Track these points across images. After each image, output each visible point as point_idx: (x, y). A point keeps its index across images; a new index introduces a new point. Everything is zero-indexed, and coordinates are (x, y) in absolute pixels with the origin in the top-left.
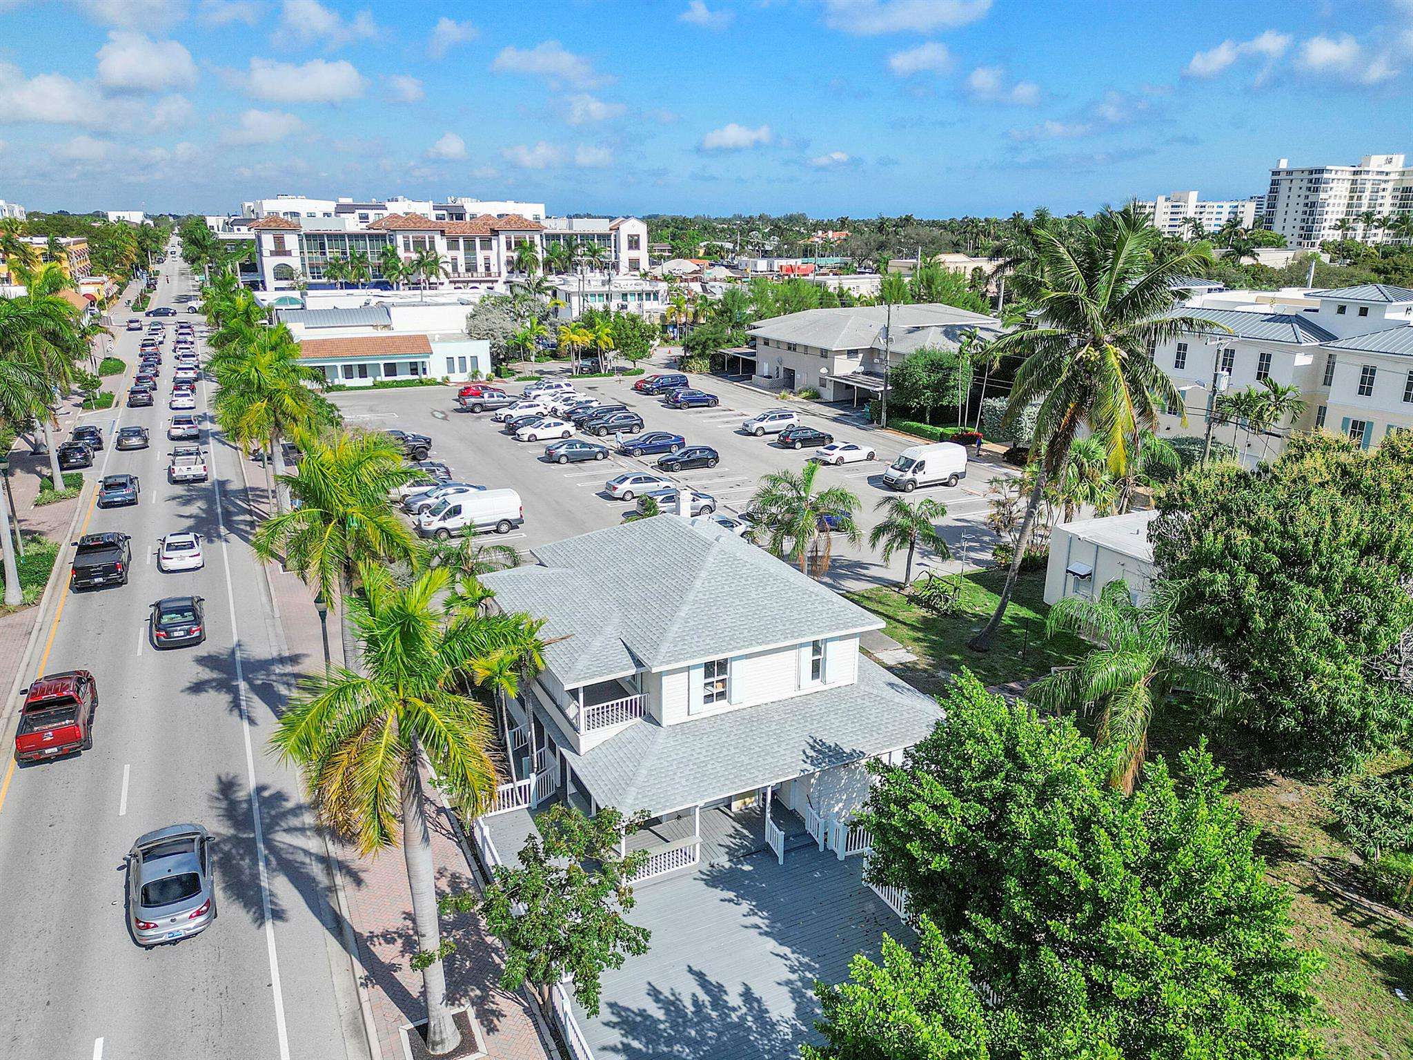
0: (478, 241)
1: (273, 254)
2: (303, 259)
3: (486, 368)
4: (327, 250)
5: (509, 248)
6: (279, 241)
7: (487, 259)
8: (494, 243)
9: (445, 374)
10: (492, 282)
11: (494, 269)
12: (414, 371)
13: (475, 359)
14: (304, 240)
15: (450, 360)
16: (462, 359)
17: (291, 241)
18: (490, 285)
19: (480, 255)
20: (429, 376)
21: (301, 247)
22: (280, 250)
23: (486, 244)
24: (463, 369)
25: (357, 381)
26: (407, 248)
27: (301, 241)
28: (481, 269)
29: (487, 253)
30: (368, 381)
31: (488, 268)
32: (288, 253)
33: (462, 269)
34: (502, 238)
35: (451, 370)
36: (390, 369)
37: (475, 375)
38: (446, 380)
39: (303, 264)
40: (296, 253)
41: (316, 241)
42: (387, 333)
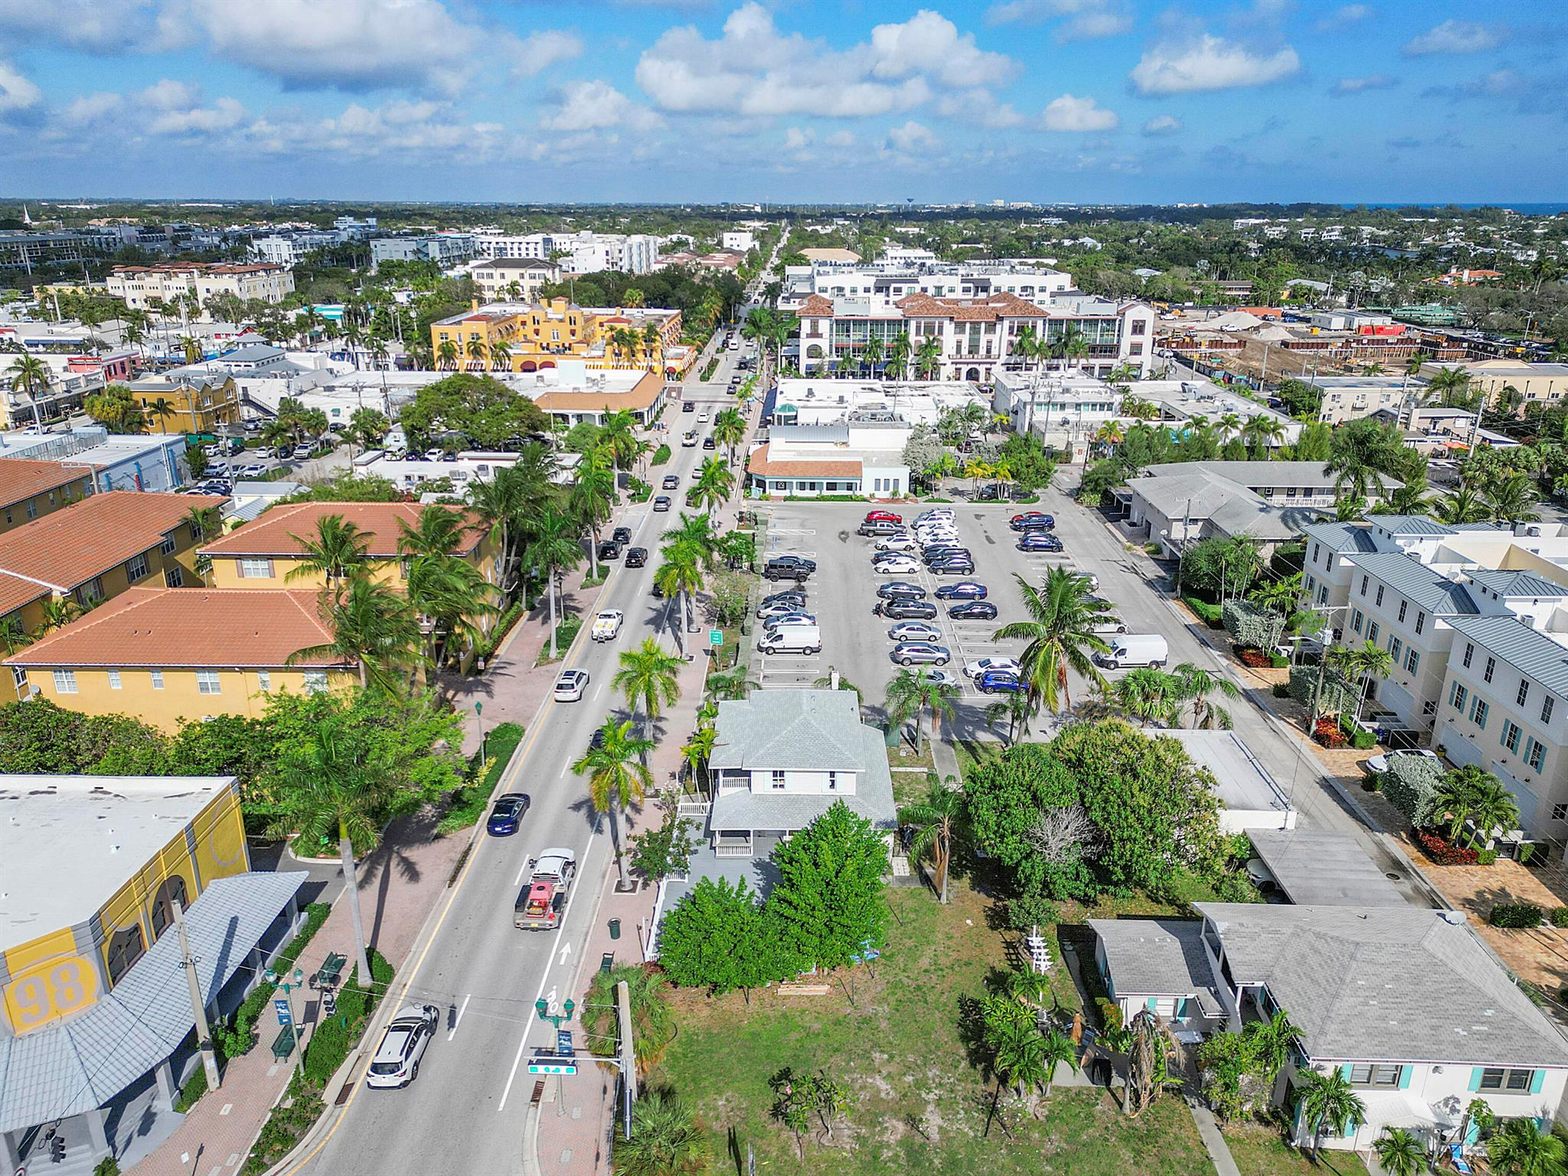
0: (983, 326)
1: (809, 336)
2: (831, 341)
3: (904, 489)
4: (851, 333)
5: (1011, 333)
6: (814, 325)
7: (989, 342)
8: (998, 327)
9: (873, 491)
10: (991, 363)
11: (995, 352)
12: (850, 487)
13: (896, 481)
14: (834, 325)
15: (878, 481)
16: (887, 481)
17: (824, 326)
18: (988, 366)
19: (984, 338)
20: (858, 493)
21: (831, 329)
22: (814, 334)
23: (991, 328)
24: (886, 489)
25: (808, 493)
26: (918, 333)
27: (831, 325)
28: (983, 351)
29: (989, 337)
30: (815, 493)
31: (989, 351)
32: (820, 336)
33: (965, 351)
34: (1006, 323)
35: (877, 488)
36: (832, 486)
37: (895, 493)
38: (872, 496)
39: (831, 346)
40: (826, 335)
41: (844, 325)
42: (843, 448)
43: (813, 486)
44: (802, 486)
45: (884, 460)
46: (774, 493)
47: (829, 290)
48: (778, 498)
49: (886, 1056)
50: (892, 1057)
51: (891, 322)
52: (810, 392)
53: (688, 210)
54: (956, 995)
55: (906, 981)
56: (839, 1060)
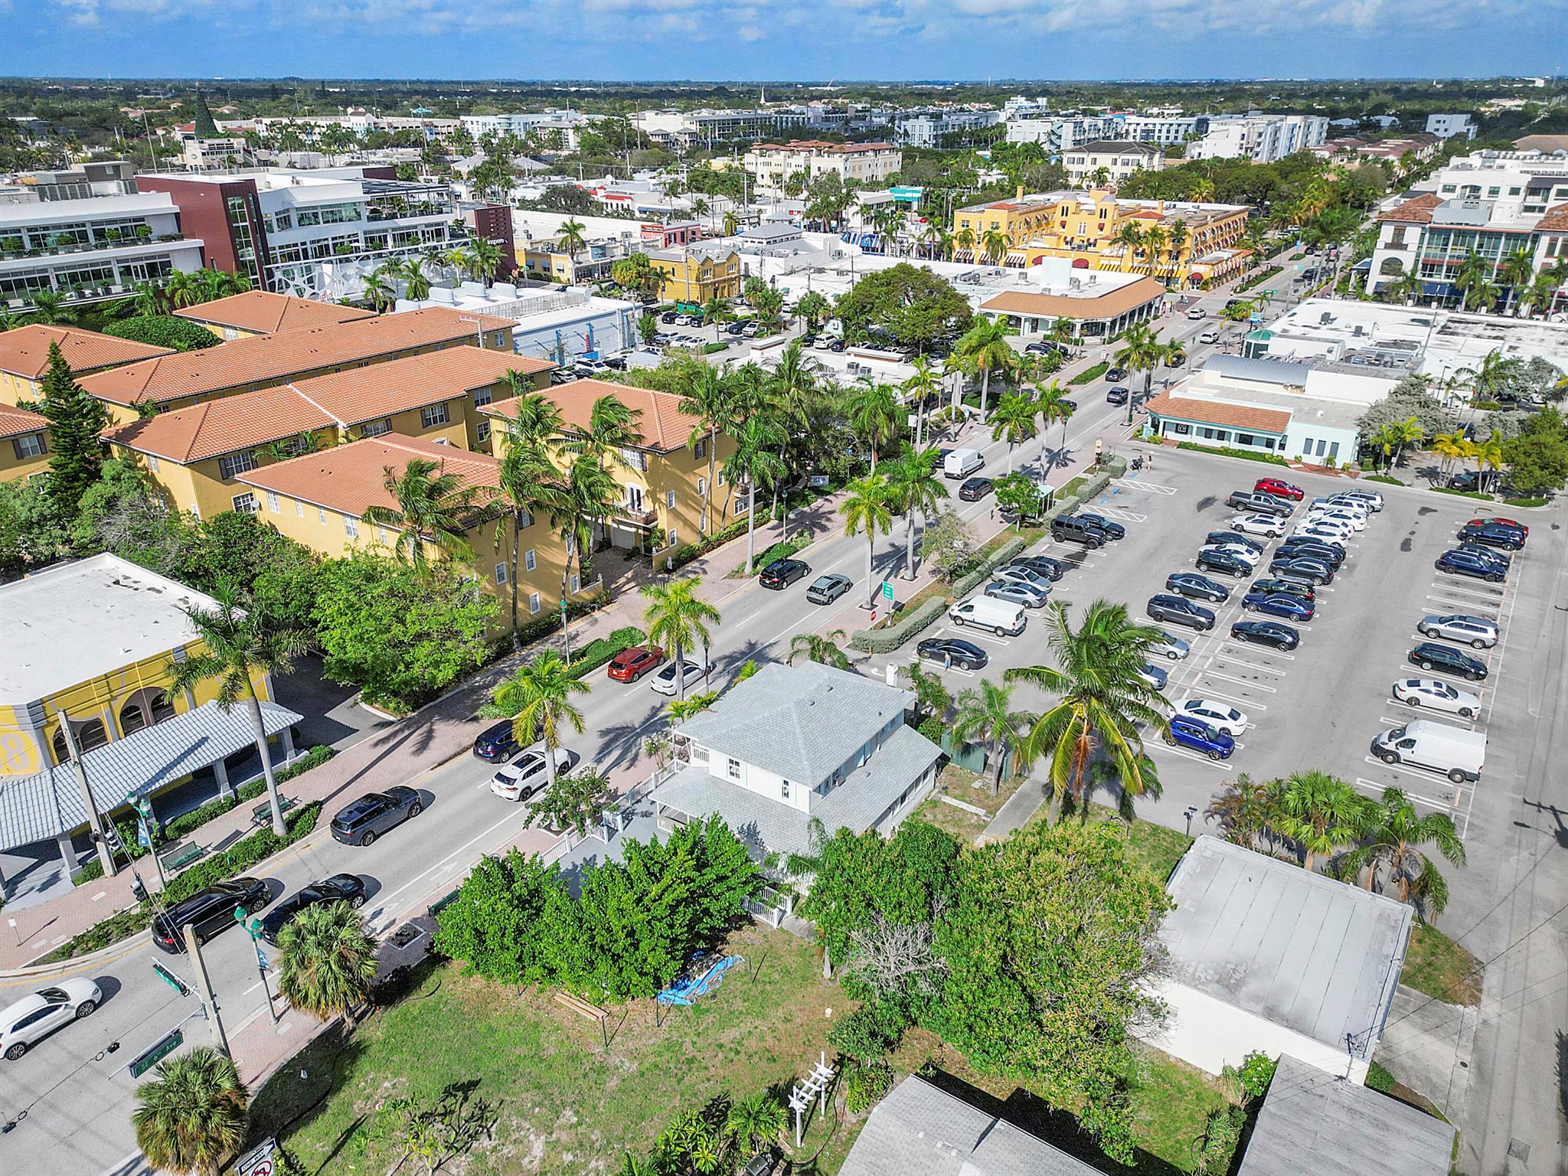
1: (1388, 246)
2: (1418, 255)
3: (1347, 455)
4: (1450, 246)
6: (1399, 233)
9: (1300, 454)
12: (1270, 444)
13: (1335, 446)
14: (1427, 235)
15: (1309, 441)
16: (1322, 443)
17: (1412, 235)
20: (1279, 453)
21: (1421, 242)
22: (1397, 244)
24: (1320, 453)
25: (1210, 443)
27: (1423, 235)
30: (1221, 445)
32: (1404, 247)
35: (1307, 450)
36: (1245, 439)
37: (1330, 461)
38: (1298, 460)
39: (1417, 261)
40: (1413, 247)
41: (1441, 234)
42: (1296, 393)
43: (1221, 436)
44: (1208, 434)
45: (1333, 415)
46: (1171, 435)
47: (1458, 190)
48: (1173, 443)
49: (575, 1120)
50: (579, 1124)
51: (1512, 236)
52: (1326, 318)
53: (1439, 86)
54: (718, 1090)
55: (688, 1045)
56: (529, 1098)
